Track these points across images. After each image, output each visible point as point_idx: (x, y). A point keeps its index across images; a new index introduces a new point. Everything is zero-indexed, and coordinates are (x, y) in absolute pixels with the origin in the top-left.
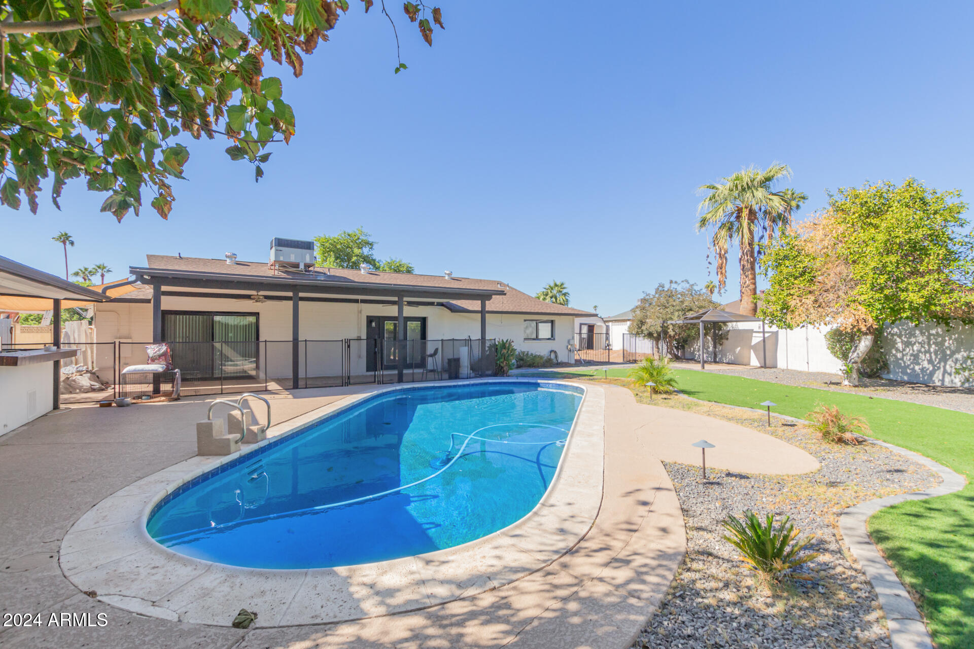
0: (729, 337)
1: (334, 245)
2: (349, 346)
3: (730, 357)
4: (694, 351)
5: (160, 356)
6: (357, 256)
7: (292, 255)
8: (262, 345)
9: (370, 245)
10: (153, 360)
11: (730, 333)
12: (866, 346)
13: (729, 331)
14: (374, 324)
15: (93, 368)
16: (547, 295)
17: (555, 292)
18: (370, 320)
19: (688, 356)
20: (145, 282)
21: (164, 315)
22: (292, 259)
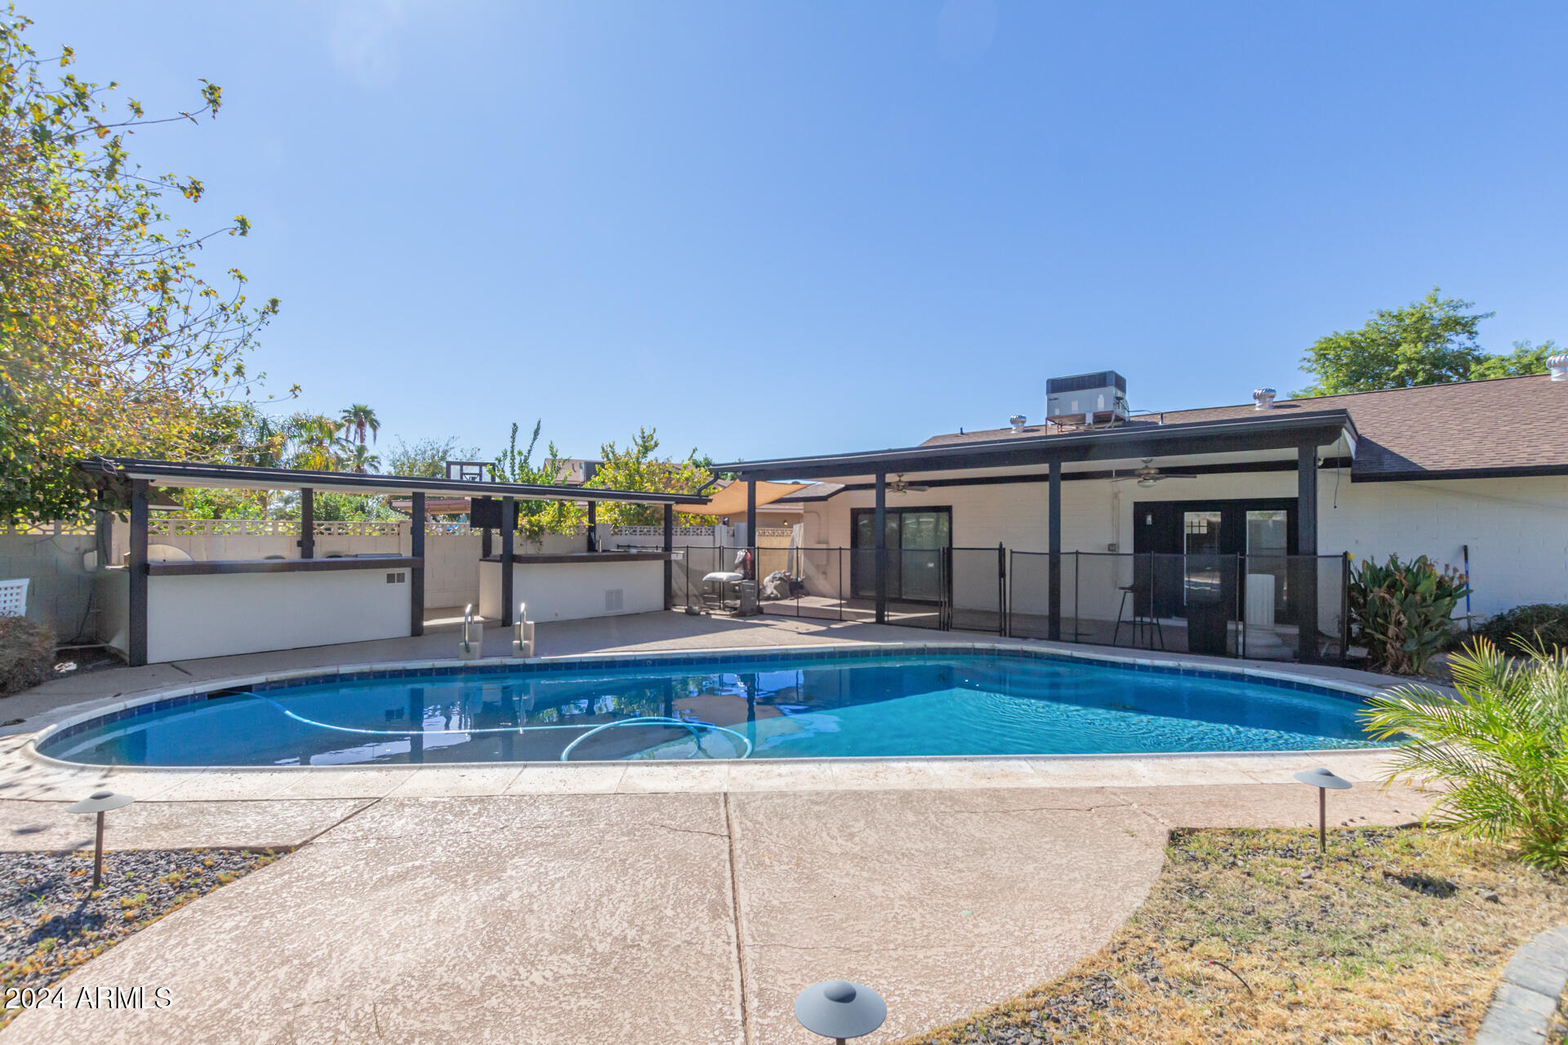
1: (1357, 347)
6: (1409, 360)
7: (1075, 403)
9: (1466, 326)
14: (1149, 519)
15: (798, 576)
18: (1141, 509)
21: (856, 514)
22: (1075, 408)
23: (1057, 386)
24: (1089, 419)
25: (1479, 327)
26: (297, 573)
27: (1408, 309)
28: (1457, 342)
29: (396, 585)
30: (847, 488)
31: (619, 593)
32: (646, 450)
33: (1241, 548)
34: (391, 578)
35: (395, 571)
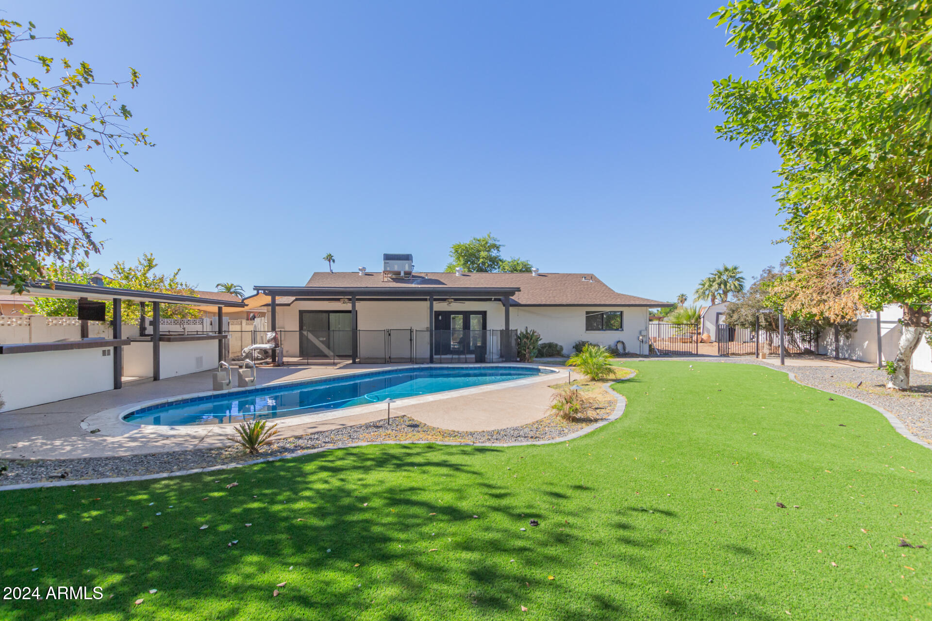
0: (858, 328)
1: (467, 250)
2: (390, 335)
3: (859, 353)
4: (827, 345)
5: (272, 339)
6: (483, 258)
7: (396, 266)
8: (331, 333)
9: (497, 248)
10: (269, 342)
11: (859, 323)
12: (908, 340)
13: (858, 320)
14: (440, 317)
16: (714, 281)
17: (725, 277)
18: (437, 314)
19: (821, 351)
20: (266, 294)
21: (301, 313)
22: (396, 268)
23: (388, 257)
24: (402, 274)
25: (501, 249)
26: (75, 350)
27: (482, 239)
28: (494, 253)
29: (107, 357)
30: (296, 300)
31: (201, 358)
32: (150, 267)
33: (469, 329)
34: (104, 353)
35: (106, 348)
